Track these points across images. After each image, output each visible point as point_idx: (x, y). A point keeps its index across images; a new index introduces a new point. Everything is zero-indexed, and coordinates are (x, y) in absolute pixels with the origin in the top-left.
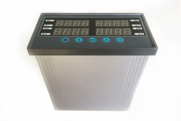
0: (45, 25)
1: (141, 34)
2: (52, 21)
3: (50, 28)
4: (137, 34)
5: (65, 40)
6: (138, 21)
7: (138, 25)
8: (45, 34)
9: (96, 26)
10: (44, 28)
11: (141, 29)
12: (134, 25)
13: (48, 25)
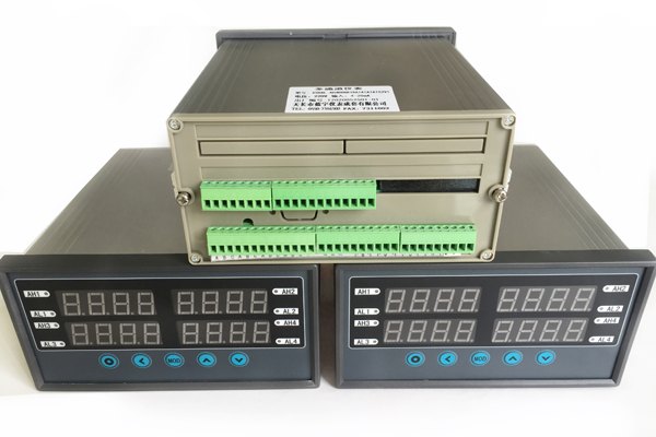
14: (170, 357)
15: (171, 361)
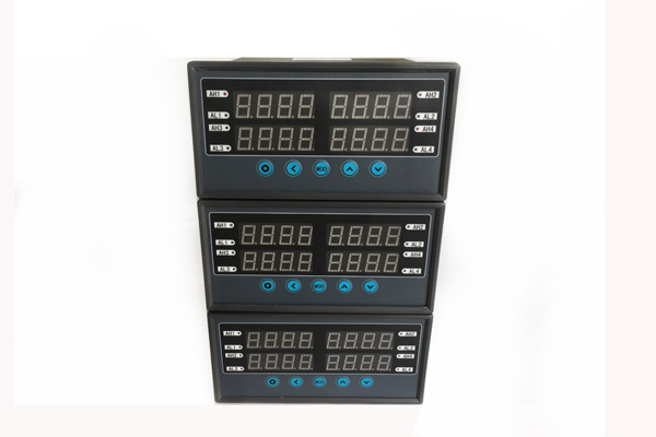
14: (316, 283)
15: (316, 286)
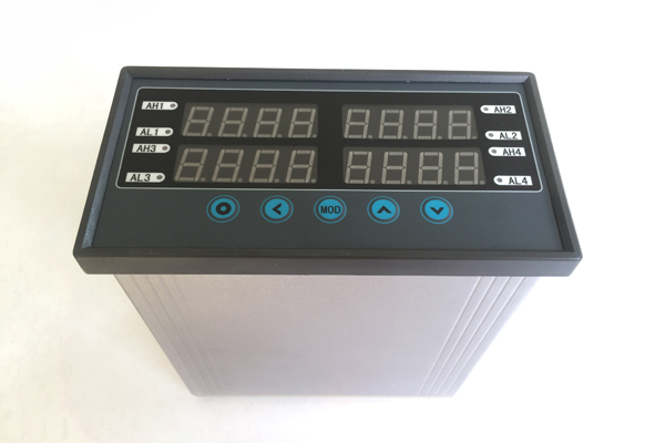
0: (139, 131)
1: (520, 179)
2: (167, 106)
3: (160, 148)
4: (505, 180)
5: (222, 210)
6: (513, 110)
7: (510, 135)
8: (143, 177)
9: (346, 136)
10: (136, 148)
11: (523, 152)
12: (496, 135)
13: (152, 131)
